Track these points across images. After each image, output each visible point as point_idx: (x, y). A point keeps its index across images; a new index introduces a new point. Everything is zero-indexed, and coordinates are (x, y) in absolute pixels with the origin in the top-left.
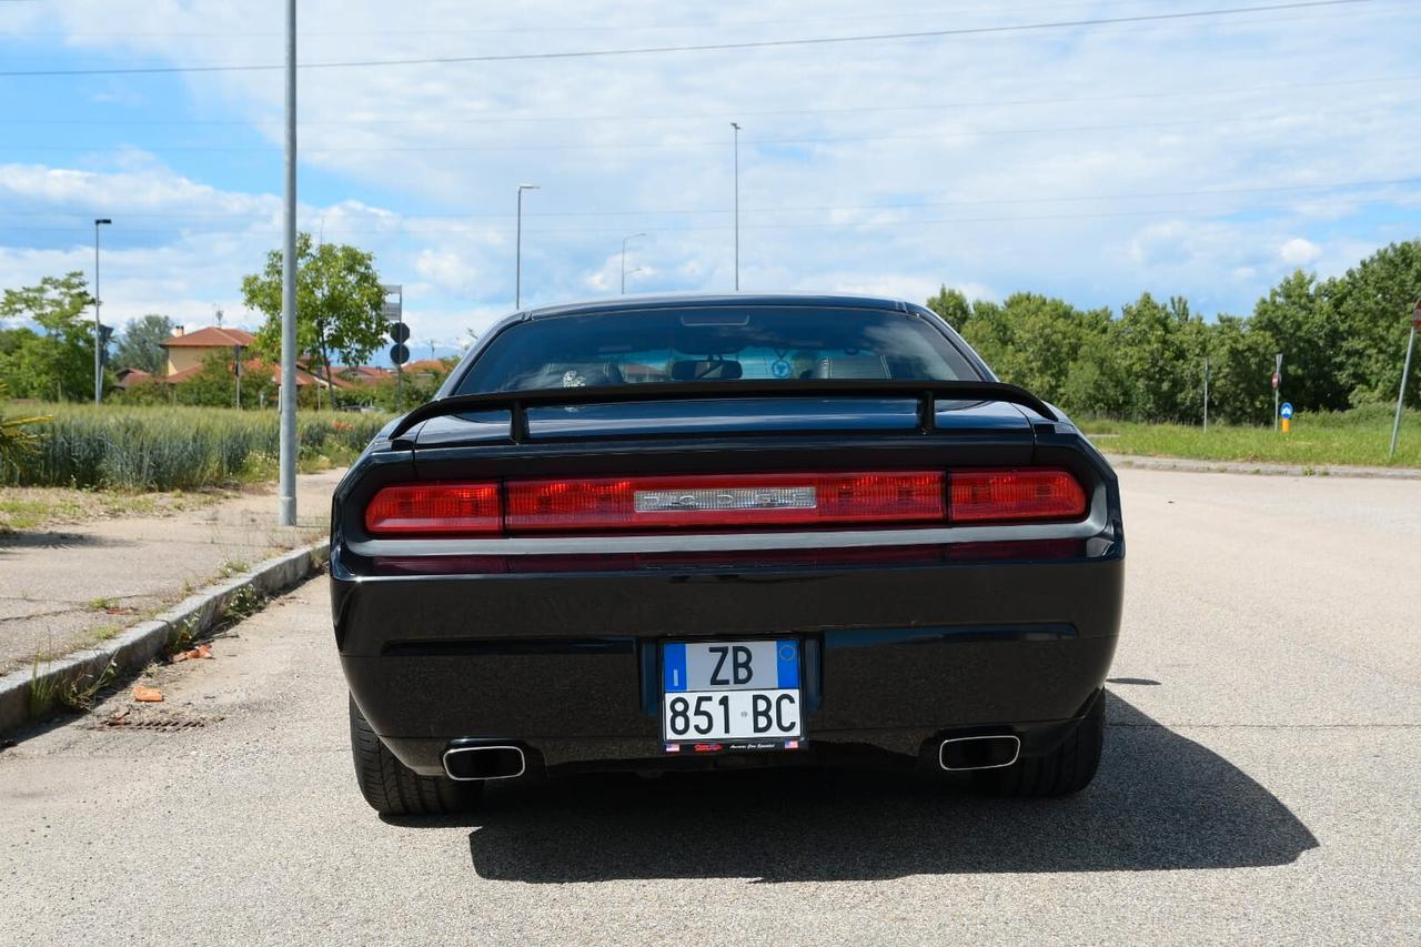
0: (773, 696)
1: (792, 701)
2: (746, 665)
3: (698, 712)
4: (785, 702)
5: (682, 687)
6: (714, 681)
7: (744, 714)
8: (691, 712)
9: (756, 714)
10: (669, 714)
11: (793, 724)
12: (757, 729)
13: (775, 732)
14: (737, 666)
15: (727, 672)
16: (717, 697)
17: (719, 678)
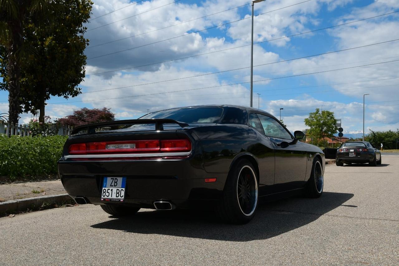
0: (120, 189)
1: (123, 191)
2: (116, 182)
3: (107, 192)
4: (122, 191)
5: (106, 187)
6: (111, 186)
7: (115, 193)
8: (106, 192)
9: (117, 193)
10: (103, 192)
11: (123, 196)
12: (117, 197)
13: (119, 197)
14: (115, 182)
15: (113, 184)
16: (111, 189)
17: (112, 185)
